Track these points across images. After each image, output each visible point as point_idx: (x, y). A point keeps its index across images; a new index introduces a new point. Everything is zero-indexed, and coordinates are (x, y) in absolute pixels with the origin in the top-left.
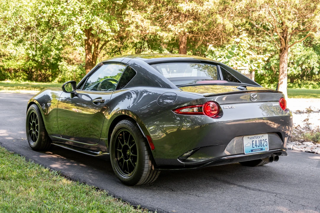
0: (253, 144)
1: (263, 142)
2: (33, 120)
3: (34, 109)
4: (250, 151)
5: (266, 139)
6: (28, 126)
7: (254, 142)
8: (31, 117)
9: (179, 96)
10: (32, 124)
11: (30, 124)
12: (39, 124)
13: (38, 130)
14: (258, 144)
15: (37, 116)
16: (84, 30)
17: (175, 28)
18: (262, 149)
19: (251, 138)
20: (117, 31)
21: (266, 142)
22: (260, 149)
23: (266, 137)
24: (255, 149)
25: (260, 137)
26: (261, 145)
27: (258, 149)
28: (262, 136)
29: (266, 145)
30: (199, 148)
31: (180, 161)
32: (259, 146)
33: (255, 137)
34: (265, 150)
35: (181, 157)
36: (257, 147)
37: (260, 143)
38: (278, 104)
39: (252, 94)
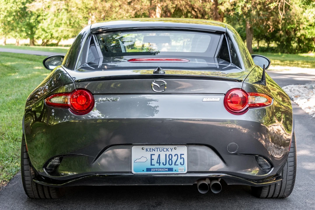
0: (152, 159)
1: (174, 159)
4: (145, 170)
5: (181, 155)
7: (155, 157)
14: (163, 161)
18: (171, 170)
19: (149, 150)
21: (182, 159)
22: (167, 168)
23: (183, 150)
24: (156, 168)
25: (170, 150)
26: (170, 163)
27: (163, 168)
28: (173, 149)
29: (182, 163)
30: (62, 155)
31: (47, 172)
32: (164, 164)
33: (157, 149)
34: (179, 171)
35: (48, 166)
36: (159, 165)
37: (168, 159)
38: (218, 100)
39: (155, 81)
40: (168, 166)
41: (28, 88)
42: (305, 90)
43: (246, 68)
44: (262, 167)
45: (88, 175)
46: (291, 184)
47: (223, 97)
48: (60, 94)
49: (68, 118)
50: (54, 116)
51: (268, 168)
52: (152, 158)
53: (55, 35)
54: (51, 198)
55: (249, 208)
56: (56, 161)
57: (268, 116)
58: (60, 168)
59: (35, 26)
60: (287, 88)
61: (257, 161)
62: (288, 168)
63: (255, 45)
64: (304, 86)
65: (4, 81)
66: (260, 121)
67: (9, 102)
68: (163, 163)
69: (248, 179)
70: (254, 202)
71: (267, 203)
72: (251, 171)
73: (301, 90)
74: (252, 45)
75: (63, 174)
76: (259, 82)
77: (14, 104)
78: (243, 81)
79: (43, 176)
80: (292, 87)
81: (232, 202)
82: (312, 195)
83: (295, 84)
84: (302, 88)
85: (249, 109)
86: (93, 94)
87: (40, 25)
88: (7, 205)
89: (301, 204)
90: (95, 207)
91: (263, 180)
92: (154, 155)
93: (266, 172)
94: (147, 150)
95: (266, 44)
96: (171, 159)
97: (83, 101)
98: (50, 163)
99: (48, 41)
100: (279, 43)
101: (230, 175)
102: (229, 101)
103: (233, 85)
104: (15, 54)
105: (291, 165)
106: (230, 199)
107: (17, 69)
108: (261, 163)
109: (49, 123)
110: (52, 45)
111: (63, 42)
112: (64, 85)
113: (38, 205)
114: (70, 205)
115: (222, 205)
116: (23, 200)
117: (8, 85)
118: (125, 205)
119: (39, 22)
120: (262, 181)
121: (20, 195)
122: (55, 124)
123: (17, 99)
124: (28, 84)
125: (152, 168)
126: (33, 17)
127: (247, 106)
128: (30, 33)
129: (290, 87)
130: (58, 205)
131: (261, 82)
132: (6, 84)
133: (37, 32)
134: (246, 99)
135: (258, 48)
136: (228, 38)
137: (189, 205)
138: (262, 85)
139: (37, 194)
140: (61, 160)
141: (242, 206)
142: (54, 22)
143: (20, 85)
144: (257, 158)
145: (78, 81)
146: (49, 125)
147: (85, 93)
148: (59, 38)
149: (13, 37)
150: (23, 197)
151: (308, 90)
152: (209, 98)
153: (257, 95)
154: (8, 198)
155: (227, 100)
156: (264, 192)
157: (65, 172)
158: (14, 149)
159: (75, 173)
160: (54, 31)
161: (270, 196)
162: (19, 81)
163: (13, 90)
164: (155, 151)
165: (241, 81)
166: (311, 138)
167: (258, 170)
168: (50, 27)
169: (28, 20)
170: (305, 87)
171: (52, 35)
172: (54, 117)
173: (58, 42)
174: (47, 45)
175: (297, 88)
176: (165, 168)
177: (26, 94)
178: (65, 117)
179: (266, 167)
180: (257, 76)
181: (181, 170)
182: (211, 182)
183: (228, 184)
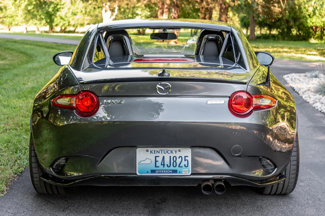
1: (179, 160)
4: (150, 172)
5: (185, 157)
7: (160, 159)
14: (167, 162)
18: (175, 171)
19: (153, 152)
21: (186, 161)
22: (171, 170)
23: (187, 153)
24: (160, 170)
25: (174, 152)
26: (175, 165)
27: (167, 170)
28: (178, 151)
29: (186, 165)
30: (68, 156)
31: (54, 171)
32: (169, 165)
33: (162, 151)
34: (183, 173)
35: (54, 166)
36: (164, 167)
37: (172, 161)
38: (223, 102)
39: (159, 84)
40: (172, 168)
41: (44, 76)
42: (305, 78)
43: (251, 70)
44: (265, 168)
45: (94, 176)
46: (293, 182)
47: (227, 99)
48: (67, 96)
49: (74, 119)
50: (61, 115)
51: (272, 169)
52: (157, 160)
53: (72, 23)
54: (59, 194)
55: (252, 205)
56: (62, 161)
57: (272, 115)
58: (66, 168)
59: (53, 15)
60: (288, 77)
61: (261, 162)
62: (291, 167)
63: (258, 32)
64: (305, 74)
65: (22, 70)
66: (264, 123)
67: (25, 91)
68: (167, 165)
69: (251, 180)
70: (257, 199)
71: (270, 200)
72: (256, 173)
73: (301, 79)
74: (255, 33)
75: (69, 174)
76: (263, 84)
77: (30, 93)
78: (247, 83)
79: (50, 175)
80: (293, 76)
81: (235, 199)
82: (314, 191)
83: (296, 73)
84: (302, 77)
85: (254, 112)
86: (98, 97)
87: (58, 13)
88: (16, 200)
89: (303, 201)
90: (101, 203)
91: (267, 180)
92: (159, 157)
93: (270, 172)
94: (151, 152)
95: (268, 32)
96: (175, 161)
97: (89, 102)
98: (57, 163)
99: (65, 28)
100: (281, 31)
101: (234, 176)
102: (234, 102)
103: (237, 87)
104: (34, 41)
105: (294, 164)
106: (234, 195)
107: (35, 57)
108: (265, 164)
109: (56, 124)
110: (70, 32)
111: (80, 29)
112: (71, 86)
113: (47, 201)
114: (77, 201)
115: (226, 202)
116: (32, 195)
117: (25, 73)
118: (130, 202)
119: (58, 10)
120: (265, 181)
121: (30, 190)
122: (61, 125)
123: (33, 88)
124: (45, 73)
125: (157, 170)
126: (52, 6)
127: (252, 108)
128: (49, 21)
129: (291, 75)
130: (65, 201)
131: (266, 84)
132: (24, 72)
133: (55, 19)
134: (250, 102)
135: (260, 35)
136: (233, 37)
137: (193, 203)
138: (266, 86)
139: (45, 190)
140: (67, 160)
141: (245, 203)
142: (71, 10)
143: (37, 73)
144: (260, 160)
145: (83, 83)
146: (55, 125)
147: (91, 95)
148: (75, 26)
149: (33, 25)
150: (32, 192)
151: (308, 78)
152: (213, 101)
153: (261, 97)
154: (18, 193)
155: (231, 102)
156: (267, 190)
157: (71, 173)
158: (27, 140)
159: (80, 174)
160: (71, 19)
161: (273, 193)
162: (36, 69)
163: (30, 78)
164: (159, 153)
165: (245, 83)
166: (312, 129)
167: (262, 171)
168: (67, 15)
169: (47, 9)
170: (305, 76)
171: (69, 22)
172: (61, 117)
173: (75, 30)
174: (65, 32)
175: (298, 77)
176: (169, 170)
177: (42, 83)
178: (71, 118)
179: (269, 168)
180: (261, 75)
181: (185, 172)
182: (214, 182)
183: (232, 185)
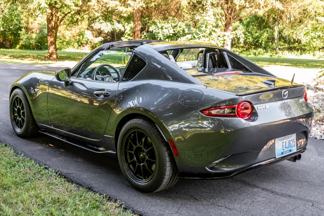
0: (283, 146)
1: (291, 142)
2: (18, 106)
3: (19, 94)
4: (281, 154)
5: (294, 139)
6: (12, 111)
7: (284, 144)
8: (15, 102)
9: (206, 94)
10: (16, 109)
11: (14, 109)
12: (25, 110)
13: (24, 116)
14: (287, 146)
15: (23, 102)
16: (48, 3)
17: (134, 4)
18: (290, 151)
19: (282, 140)
20: (79, 5)
21: (294, 142)
23: (294, 136)
27: (288, 151)
28: (291, 137)
29: (294, 145)
33: (285, 138)
36: (286, 149)
37: (289, 144)
39: (283, 91)
40: (289, 149)
125: (284, 152)
